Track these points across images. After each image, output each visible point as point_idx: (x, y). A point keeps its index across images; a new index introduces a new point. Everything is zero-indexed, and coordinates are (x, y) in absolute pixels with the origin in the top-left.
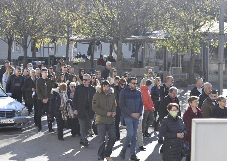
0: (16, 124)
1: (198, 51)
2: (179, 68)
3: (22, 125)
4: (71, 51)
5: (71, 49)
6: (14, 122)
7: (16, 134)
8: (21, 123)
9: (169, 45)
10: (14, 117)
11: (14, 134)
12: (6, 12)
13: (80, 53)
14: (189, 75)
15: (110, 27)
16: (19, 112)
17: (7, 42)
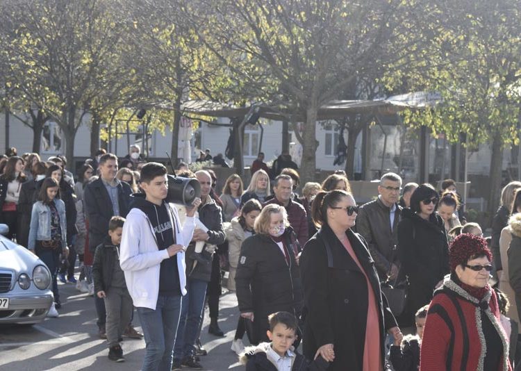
0: (13, 311)
1: (513, 140)
2: (464, 185)
3: (30, 315)
4: (186, 145)
5: (186, 140)
6: (6, 306)
7: (10, 341)
8: (29, 311)
9: (438, 122)
10: (10, 292)
11: (6, 342)
12: (24, 42)
13: (207, 151)
14: (489, 203)
15: (286, 74)
16: (23, 277)
17: (31, 125)
